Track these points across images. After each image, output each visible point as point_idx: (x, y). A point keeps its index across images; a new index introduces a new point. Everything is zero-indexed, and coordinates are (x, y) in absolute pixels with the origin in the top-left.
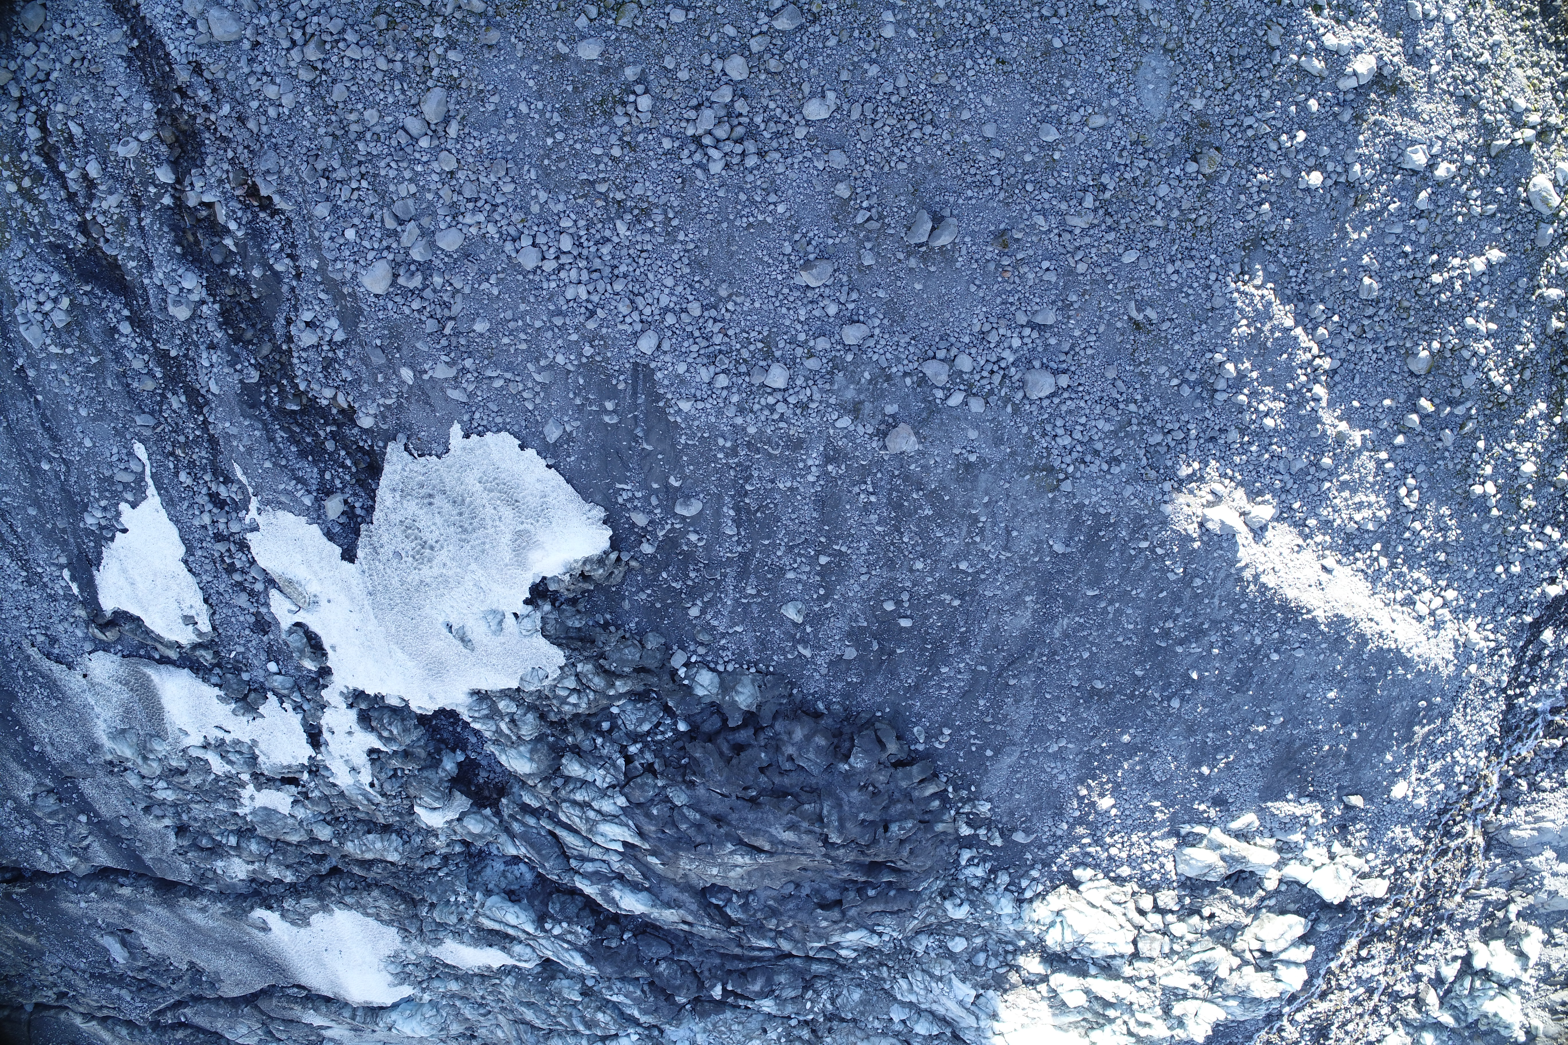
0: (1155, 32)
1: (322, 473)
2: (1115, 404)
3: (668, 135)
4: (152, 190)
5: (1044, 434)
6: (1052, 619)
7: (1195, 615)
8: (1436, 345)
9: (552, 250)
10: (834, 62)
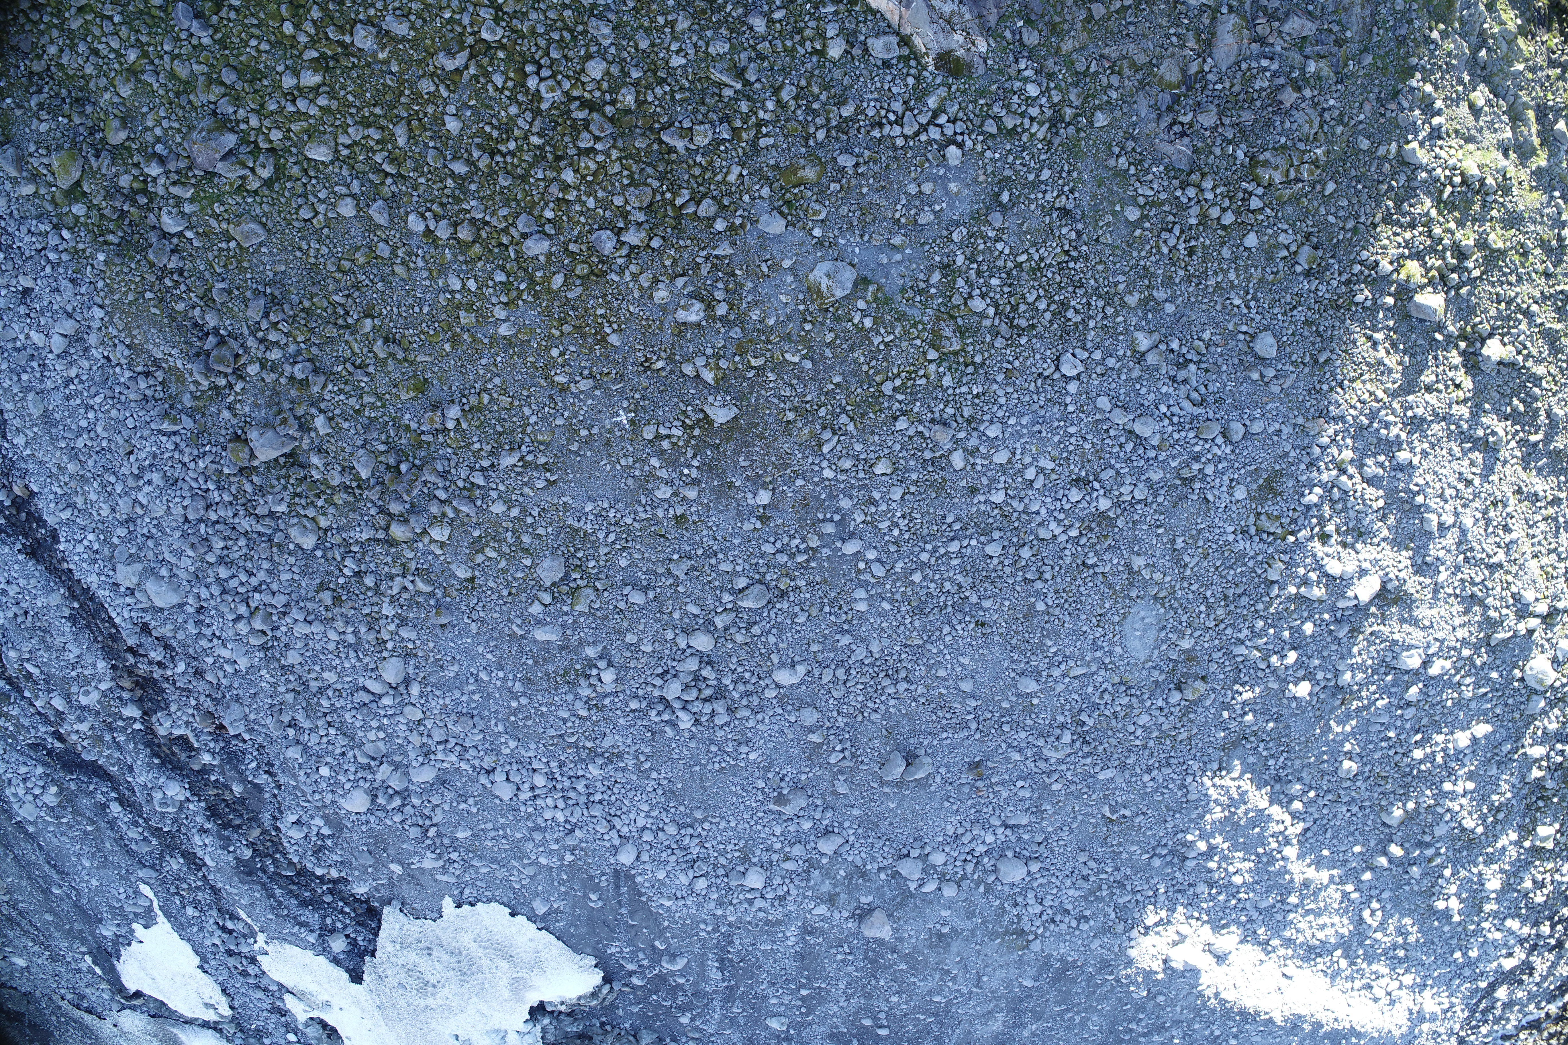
0: (1146, 584)
1: (323, 918)
2: (1086, 878)
3: (635, 697)
4: (121, 723)
5: (1016, 904)
6: (1023, 1026)
7: (1158, 1017)
8: (1411, 805)
9: (527, 786)
10: (804, 637)
